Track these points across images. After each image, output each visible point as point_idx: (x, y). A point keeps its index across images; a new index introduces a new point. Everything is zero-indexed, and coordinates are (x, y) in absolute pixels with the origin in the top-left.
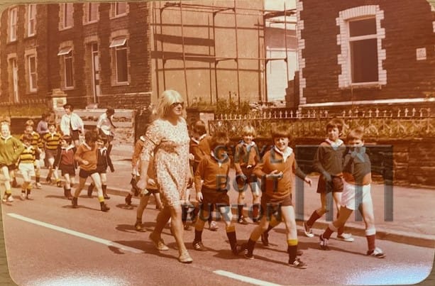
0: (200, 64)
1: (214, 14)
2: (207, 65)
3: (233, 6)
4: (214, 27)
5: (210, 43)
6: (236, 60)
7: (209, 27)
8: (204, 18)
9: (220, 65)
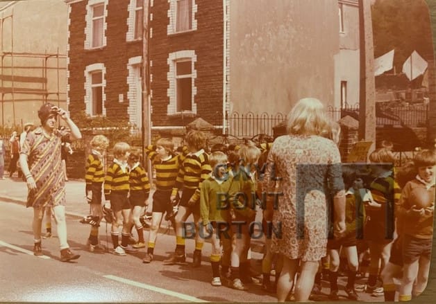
0: (34, 96)
1: (47, 58)
2: (41, 97)
3: (56, 53)
4: (46, 68)
5: (43, 80)
6: (58, 94)
7: (43, 68)
8: (39, 62)
9: (50, 97)
